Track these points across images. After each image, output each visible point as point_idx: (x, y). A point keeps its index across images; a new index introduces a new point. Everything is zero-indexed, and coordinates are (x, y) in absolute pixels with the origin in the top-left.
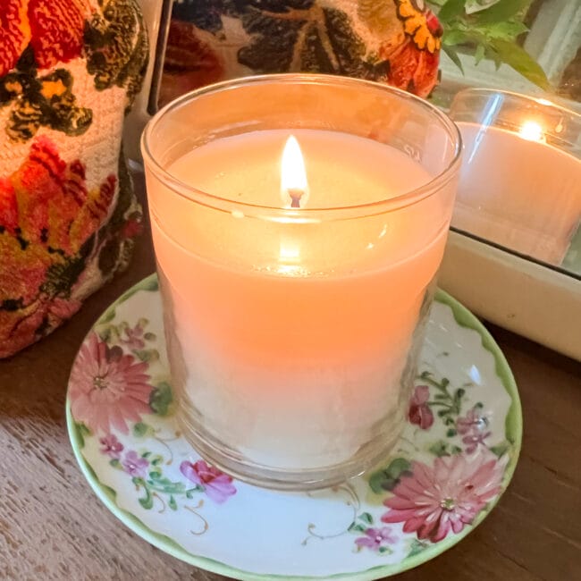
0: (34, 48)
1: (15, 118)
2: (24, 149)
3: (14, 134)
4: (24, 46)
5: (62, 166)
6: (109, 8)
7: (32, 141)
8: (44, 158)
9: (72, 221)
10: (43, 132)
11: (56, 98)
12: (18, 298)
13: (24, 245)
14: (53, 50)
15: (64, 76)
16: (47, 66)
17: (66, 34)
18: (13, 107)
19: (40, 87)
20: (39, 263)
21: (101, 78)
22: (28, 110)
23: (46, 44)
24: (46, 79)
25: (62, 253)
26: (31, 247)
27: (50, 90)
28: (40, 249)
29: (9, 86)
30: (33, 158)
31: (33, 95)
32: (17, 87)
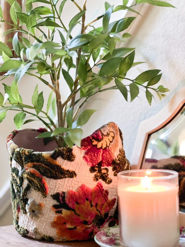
0: (101, 162)
1: (95, 175)
2: (96, 183)
3: (94, 178)
4: (100, 161)
5: (103, 190)
6: (119, 158)
7: (97, 182)
8: (100, 186)
9: (103, 205)
10: (100, 180)
11: (104, 174)
12: (87, 221)
13: (92, 206)
14: (105, 163)
15: (107, 169)
16: (104, 166)
17: (108, 160)
18: (95, 173)
19: (101, 170)
20: (94, 213)
21: (115, 173)
22: (98, 174)
23: (104, 162)
24: (103, 169)
25: (100, 212)
26: (93, 207)
27: (103, 171)
28: (95, 209)
29: (95, 168)
30: (97, 186)
31: (100, 171)
32: (97, 169)
